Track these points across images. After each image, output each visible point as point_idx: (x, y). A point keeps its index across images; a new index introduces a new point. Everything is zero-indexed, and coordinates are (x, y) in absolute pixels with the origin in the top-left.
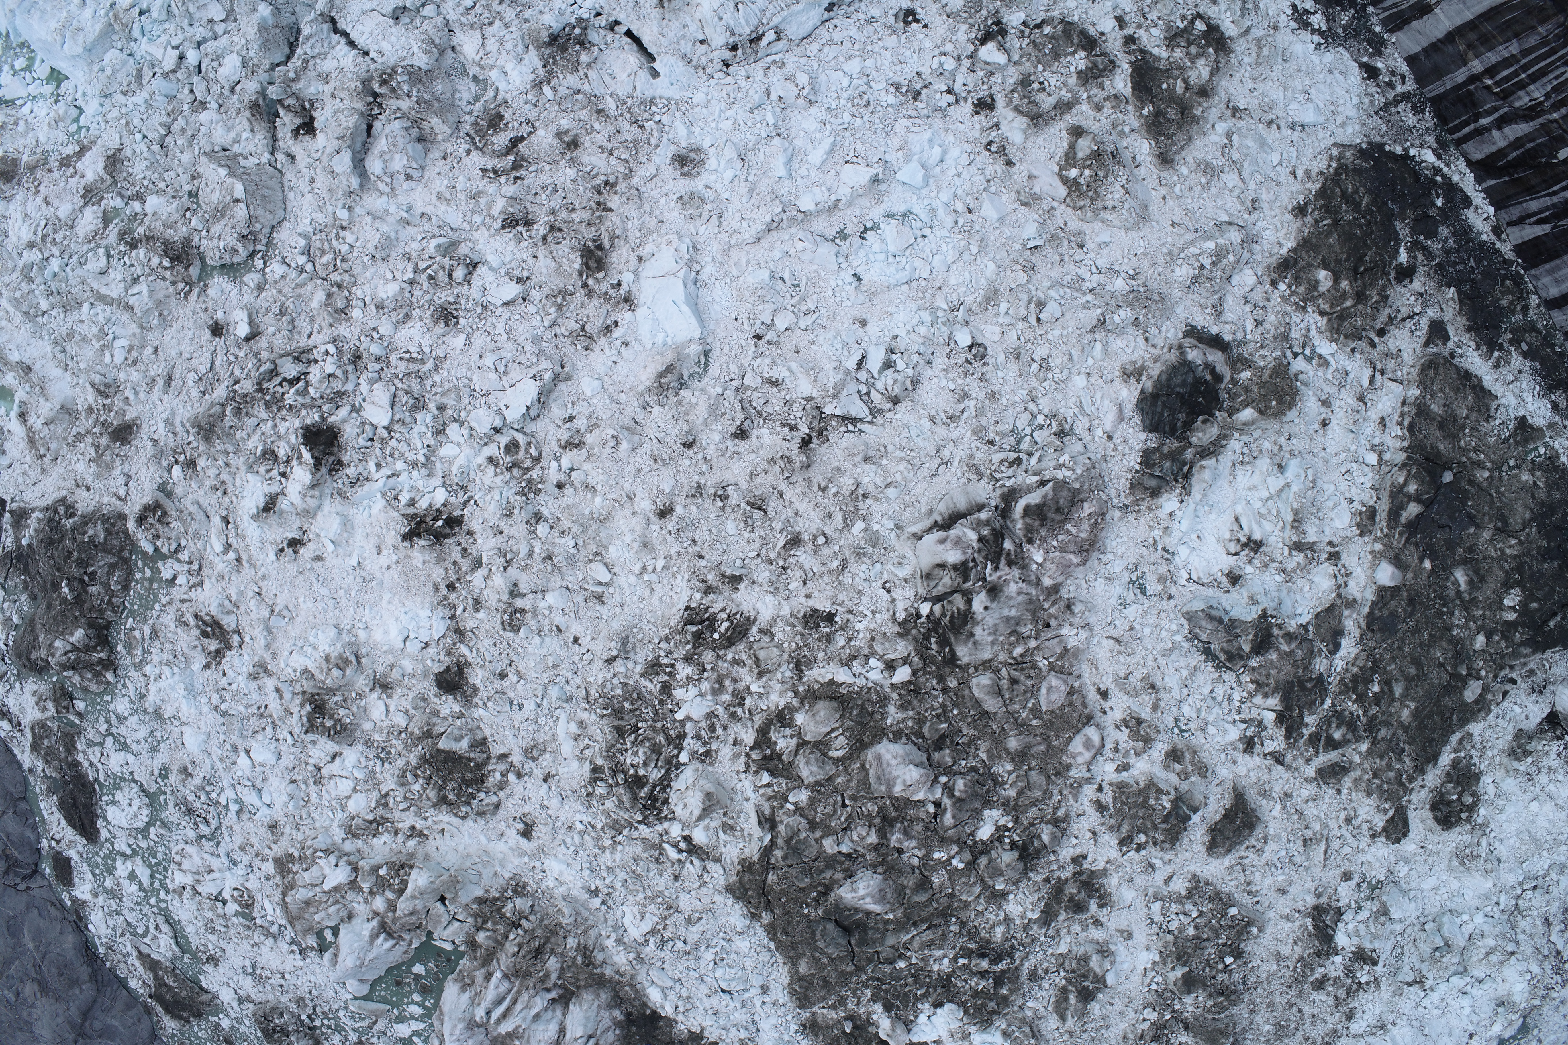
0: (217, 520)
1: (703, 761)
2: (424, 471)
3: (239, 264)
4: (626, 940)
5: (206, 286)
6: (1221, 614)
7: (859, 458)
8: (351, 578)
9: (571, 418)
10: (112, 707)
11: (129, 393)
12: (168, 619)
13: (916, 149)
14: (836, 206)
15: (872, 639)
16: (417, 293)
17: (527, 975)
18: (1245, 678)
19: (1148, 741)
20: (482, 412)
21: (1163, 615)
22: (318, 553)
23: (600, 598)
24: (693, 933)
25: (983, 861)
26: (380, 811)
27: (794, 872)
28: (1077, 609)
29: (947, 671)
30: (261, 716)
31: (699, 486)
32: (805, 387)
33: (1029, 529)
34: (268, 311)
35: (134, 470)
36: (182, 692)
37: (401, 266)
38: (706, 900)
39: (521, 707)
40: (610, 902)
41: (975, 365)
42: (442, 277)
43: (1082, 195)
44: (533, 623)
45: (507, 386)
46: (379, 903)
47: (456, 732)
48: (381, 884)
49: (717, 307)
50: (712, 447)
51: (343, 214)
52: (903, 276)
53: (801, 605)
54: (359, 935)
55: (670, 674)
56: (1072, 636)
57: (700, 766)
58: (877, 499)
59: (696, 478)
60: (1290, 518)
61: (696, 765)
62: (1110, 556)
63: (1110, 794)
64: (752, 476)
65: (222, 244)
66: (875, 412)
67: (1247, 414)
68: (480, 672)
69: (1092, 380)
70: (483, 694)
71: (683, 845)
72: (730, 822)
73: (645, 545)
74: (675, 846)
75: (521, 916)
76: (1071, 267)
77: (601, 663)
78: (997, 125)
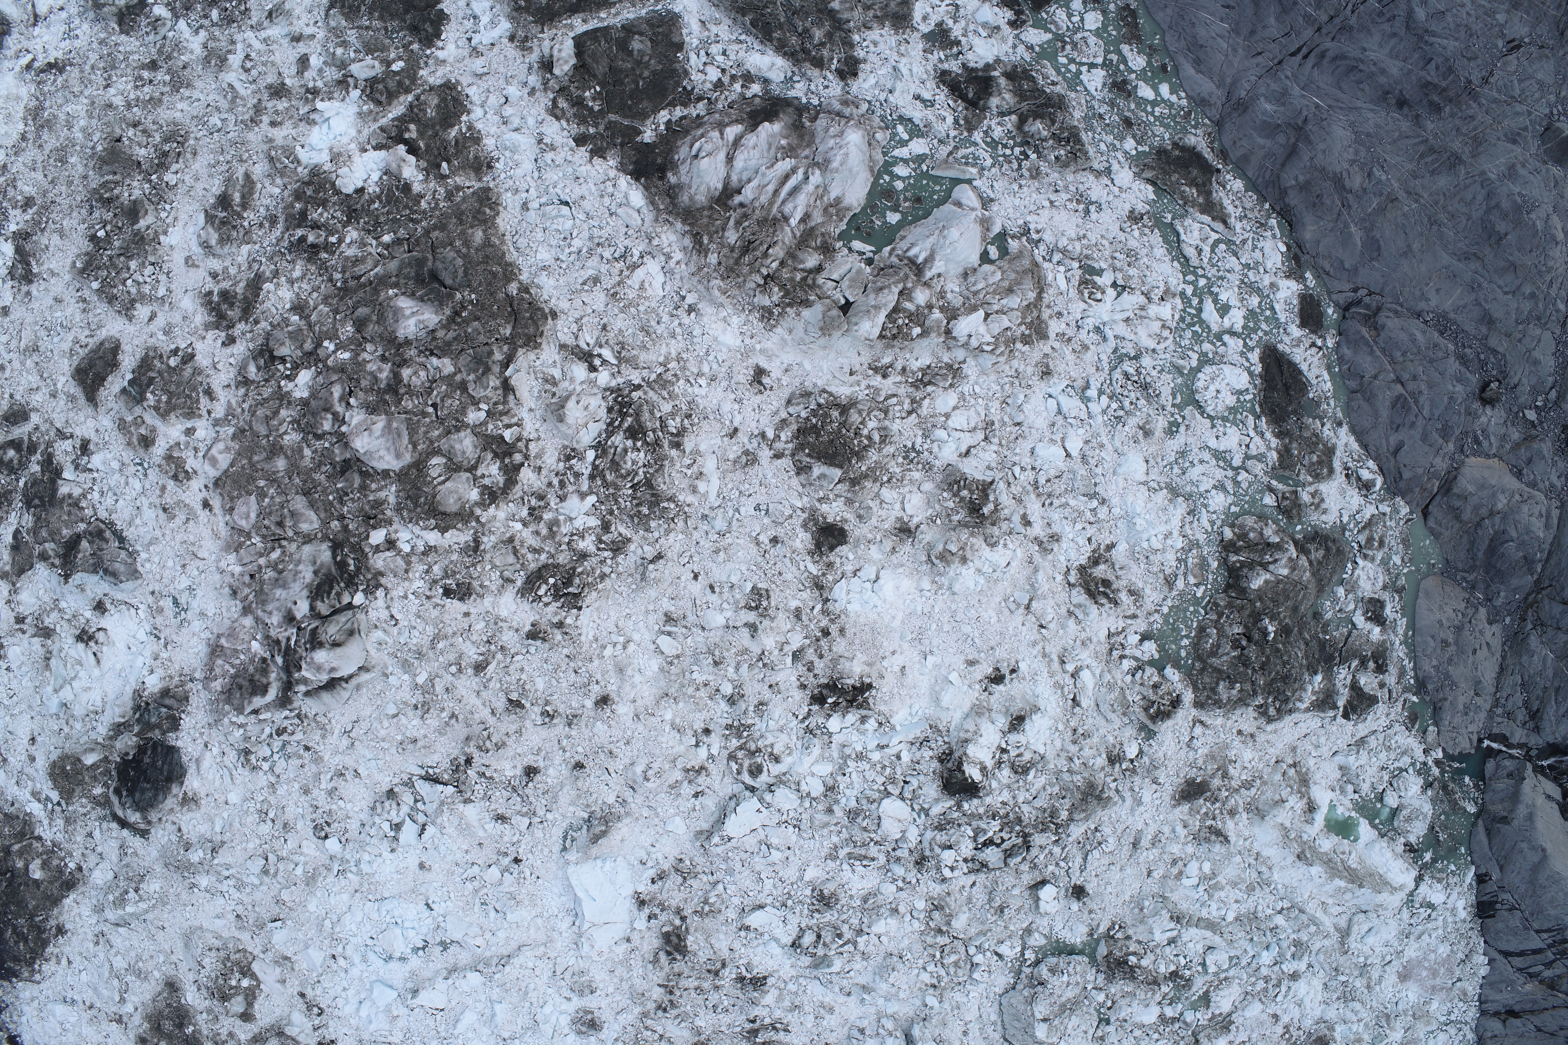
0: (1086, 702)
1: (573, 450)
2: (848, 751)
3: (1053, 954)
4: (663, 258)
5: (1091, 935)
6: (107, 578)
7: (420, 744)
8: (935, 642)
9: (696, 795)
10: (1230, 499)
11: (1181, 831)
12: (1152, 596)
13: (381, 1016)
14: (450, 972)
15: (407, 571)
16: (855, 921)
17: (762, 222)
18: (88, 512)
19: (169, 458)
20: (785, 807)
21: (158, 577)
22: (971, 669)
23: (669, 619)
24: (593, 266)
25: (308, 346)
26: (918, 395)
27: (482, 338)
28: (227, 590)
29: (340, 537)
30: (1049, 495)
31: (570, 725)
32: (471, 812)
33: (265, 672)
34: (1018, 910)
35: (1183, 753)
36: (1138, 521)
37: (871, 948)
38: (578, 303)
39: (757, 508)
40: (676, 299)
41: (322, 821)
42: (827, 936)
43: (238, 963)
44: (738, 596)
45: (760, 830)
46: (921, 297)
47: (825, 484)
48: (918, 317)
49: (556, 890)
50: (557, 762)
51: (932, 1001)
52: (387, 906)
53: (473, 606)
54: (947, 261)
55: (601, 541)
56: (232, 564)
57: (575, 446)
58: (405, 703)
59: (573, 733)
60: (53, 662)
61: (580, 447)
62: (203, 636)
63: (201, 406)
64: (519, 732)
65: (1065, 978)
66: (409, 784)
67: (90, 759)
68: (798, 544)
69: (223, 798)
70: (797, 521)
71: (597, 362)
72: (548, 387)
73: (621, 671)
74: (604, 362)
75: (764, 287)
76: (247, 900)
77: (669, 555)
78: (315, 1029)
